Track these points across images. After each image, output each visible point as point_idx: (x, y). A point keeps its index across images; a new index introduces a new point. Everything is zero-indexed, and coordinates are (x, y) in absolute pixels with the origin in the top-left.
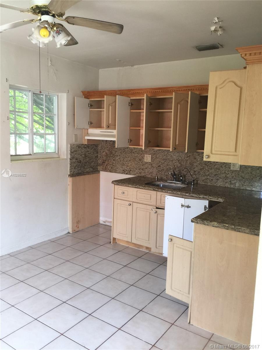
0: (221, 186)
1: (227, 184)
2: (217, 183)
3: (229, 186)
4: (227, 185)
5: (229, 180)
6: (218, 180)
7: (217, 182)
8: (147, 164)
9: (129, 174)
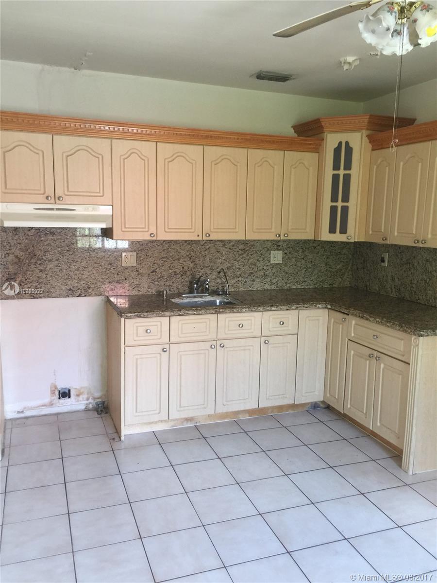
0: (259, 289)
1: (267, 285)
2: (253, 286)
3: (269, 288)
4: (267, 287)
5: (269, 279)
6: (253, 281)
7: (253, 284)
8: (126, 271)
9: (86, 296)
